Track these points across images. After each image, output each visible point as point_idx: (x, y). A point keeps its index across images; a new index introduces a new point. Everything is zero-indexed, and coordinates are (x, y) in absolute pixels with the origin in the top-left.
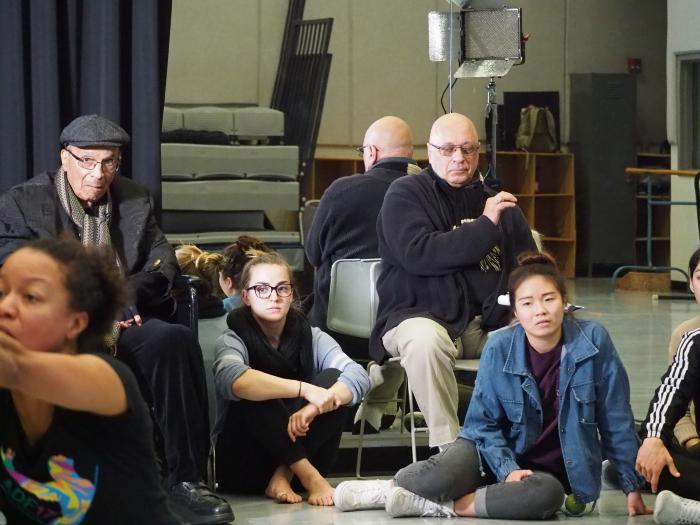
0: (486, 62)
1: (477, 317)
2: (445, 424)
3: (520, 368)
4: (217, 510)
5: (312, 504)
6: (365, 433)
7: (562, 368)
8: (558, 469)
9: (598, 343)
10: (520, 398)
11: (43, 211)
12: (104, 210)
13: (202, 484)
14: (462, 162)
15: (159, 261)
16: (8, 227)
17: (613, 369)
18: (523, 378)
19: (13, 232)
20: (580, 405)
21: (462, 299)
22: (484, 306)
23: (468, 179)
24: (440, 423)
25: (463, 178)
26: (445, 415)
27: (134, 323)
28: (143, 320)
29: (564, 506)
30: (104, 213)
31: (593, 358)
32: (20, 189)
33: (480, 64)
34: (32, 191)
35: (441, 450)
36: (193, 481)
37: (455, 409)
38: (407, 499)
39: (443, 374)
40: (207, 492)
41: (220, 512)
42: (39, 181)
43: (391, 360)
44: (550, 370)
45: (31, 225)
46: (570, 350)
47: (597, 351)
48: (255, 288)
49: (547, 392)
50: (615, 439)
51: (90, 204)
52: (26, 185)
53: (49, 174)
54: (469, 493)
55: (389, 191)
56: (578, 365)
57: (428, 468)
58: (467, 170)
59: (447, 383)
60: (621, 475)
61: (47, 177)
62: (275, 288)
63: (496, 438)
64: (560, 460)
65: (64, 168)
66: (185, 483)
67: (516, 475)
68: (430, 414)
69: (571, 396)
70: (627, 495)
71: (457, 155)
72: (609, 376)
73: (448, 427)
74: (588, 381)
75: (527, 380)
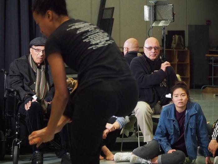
0: (162, 21)
1: (159, 101)
2: (149, 135)
3: (173, 117)
5: (107, 160)
6: (124, 137)
7: (186, 117)
8: (184, 149)
9: (197, 109)
10: (173, 127)
11: (24, 67)
12: (43, 67)
14: (154, 52)
16: (13, 72)
17: (202, 118)
18: (174, 121)
19: (15, 74)
20: (191, 129)
21: (154, 96)
22: (161, 98)
23: (156, 58)
24: (147, 135)
25: (155, 58)
26: (149, 132)
29: (185, 161)
30: (43, 68)
31: (196, 114)
32: (18, 60)
33: (160, 22)
34: (21, 61)
35: (147, 143)
37: (152, 130)
38: (136, 159)
39: (148, 119)
42: (23, 58)
44: (182, 118)
46: (188, 112)
47: (197, 112)
49: (181, 125)
50: (202, 140)
51: (39, 65)
52: (19, 59)
53: (26, 56)
54: (156, 157)
55: (131, 62)
56: (191, 116)
57: (143, 149)
58: (156, 55)
59: (149, 122)
60: (204, 151)
61: (26, 57)
63: (165, 139)
64: (185, 146)
65: (31, 54)
67: (171, 151)
68: (144, 132)
69: (189, 126)
70: (205, 157)
71: (153, 50)
72: (200, 120)
73: (149, 136)
74: (194, 121)
75: (175, 121)
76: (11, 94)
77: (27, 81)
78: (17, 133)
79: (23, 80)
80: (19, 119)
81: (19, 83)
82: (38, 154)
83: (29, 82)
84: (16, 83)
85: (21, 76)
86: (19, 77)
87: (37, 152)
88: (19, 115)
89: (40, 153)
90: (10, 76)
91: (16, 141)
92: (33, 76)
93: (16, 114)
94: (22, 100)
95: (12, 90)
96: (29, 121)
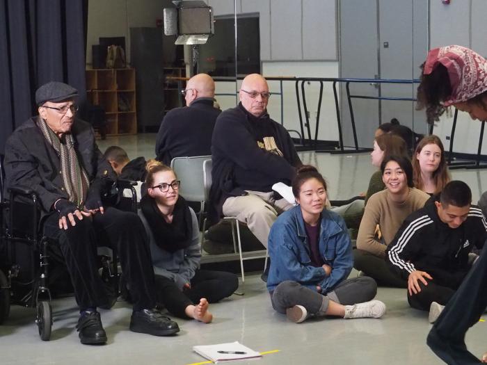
4: (170, 327)
12: (69, 139)
13: (155, 310)
14: (261, 102)
15: (106, 172)
16: (17, 155)
19: (21, 158)
25: (260, 111)
27: (99, 211)
28: (104, 210)
30: (70, 142)
36: (150, 309)
40: (159, 315)
41: (172, 328)
43: (225, 218)
45: (32, 153)
47: (341, 230)
48: (159, 186)
51: (60, 135)
58: (262, 106)
62: (171, 185)
63: (295, 265)
65: (44, 118)
66: (146, 311)
76: (19, 198)
77: (46, 170)
78: (43, 276)
79: (37, 168)
80: (45, 248)
81: (32, 176)
82: (92, 317)
83: (50, 173)
84: (27, 176)
85: (35, 161)
86: (30, 164)
87: (89, 312)
88: (44, 241)
89: (95, 314)
90: (12, 162)
91: (43, 291)
92: (54, 160)
93: (39, 239)
94: (49, 211)
95: (27, 192)
96: (72, 252)
